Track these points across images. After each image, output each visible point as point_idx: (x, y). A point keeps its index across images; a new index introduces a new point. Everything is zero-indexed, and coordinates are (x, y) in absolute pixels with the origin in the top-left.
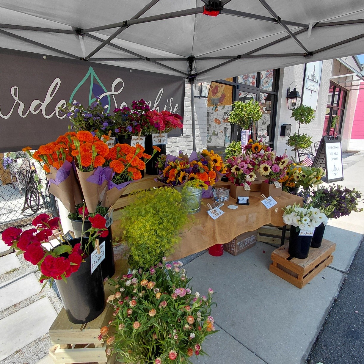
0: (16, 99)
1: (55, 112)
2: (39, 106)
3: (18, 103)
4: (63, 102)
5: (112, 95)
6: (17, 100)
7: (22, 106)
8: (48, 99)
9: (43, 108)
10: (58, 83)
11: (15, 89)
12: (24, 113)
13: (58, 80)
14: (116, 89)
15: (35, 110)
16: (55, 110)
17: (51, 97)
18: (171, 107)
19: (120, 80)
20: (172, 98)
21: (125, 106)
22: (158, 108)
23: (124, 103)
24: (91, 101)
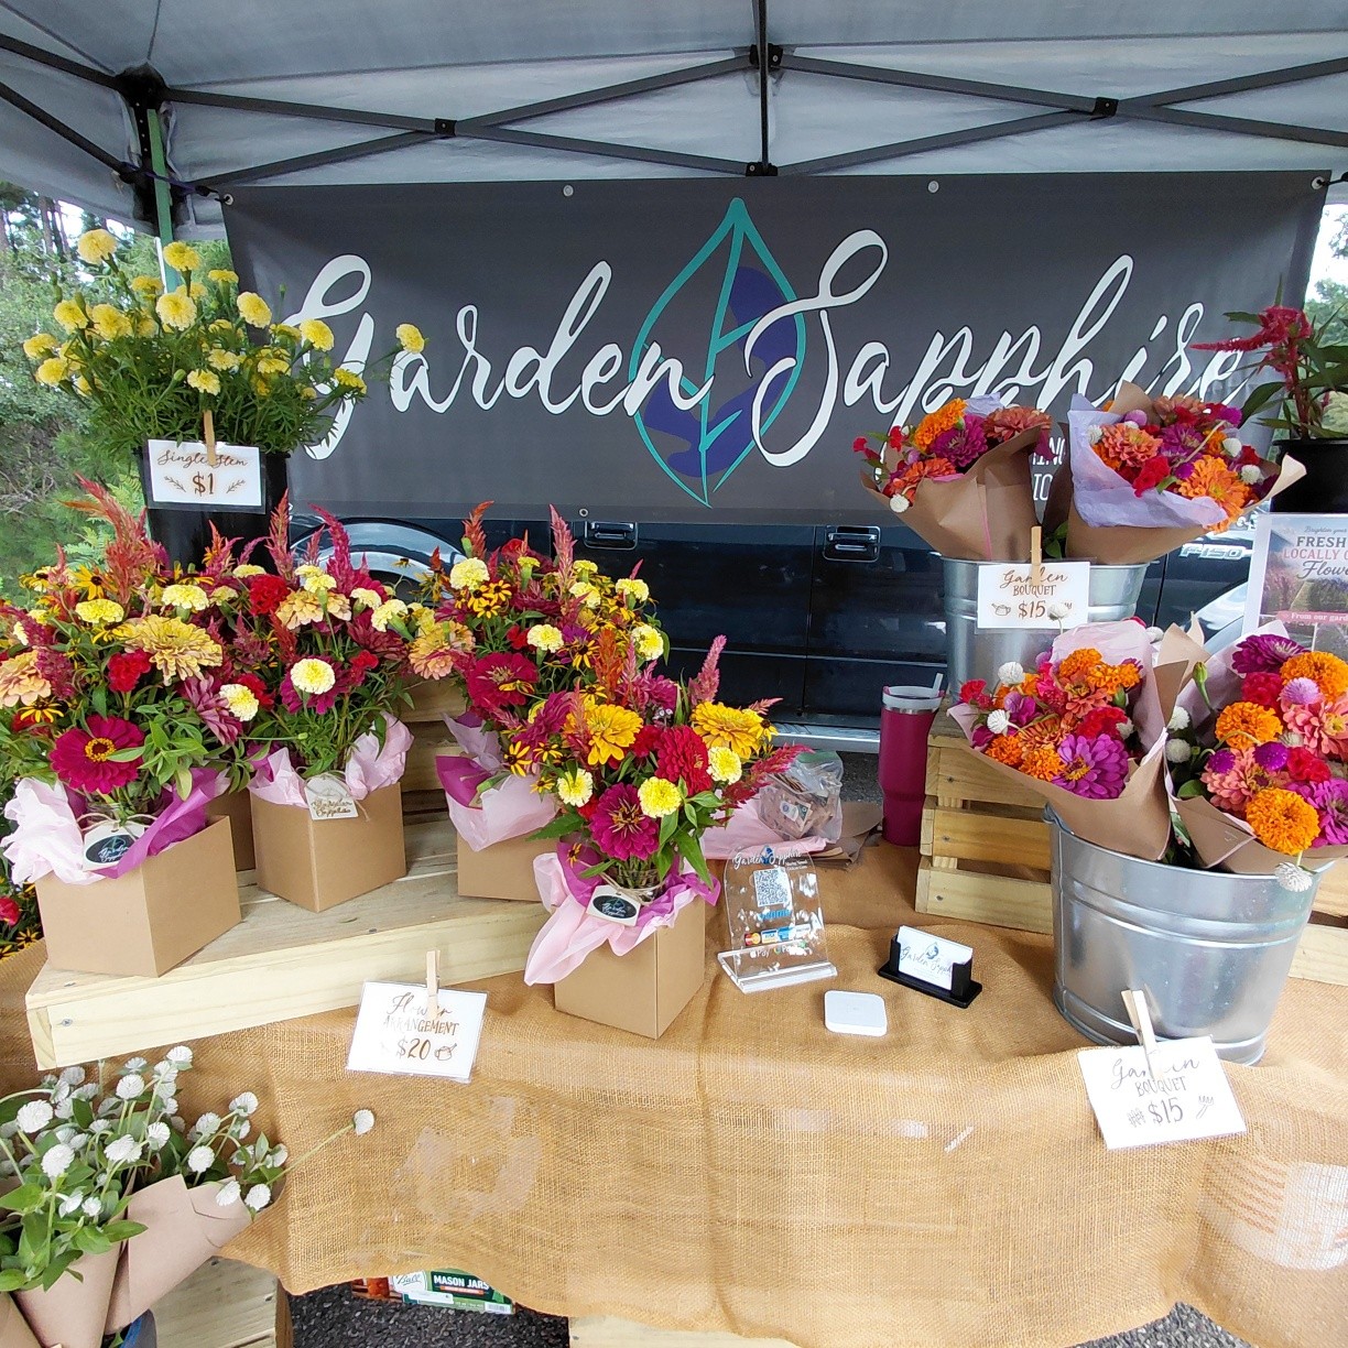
0: (469, 346)
1: (581, 391)
2: (533, 367)
3: (474, 360)
4: (611, 350)
5: (821, 309)
6: (471, 352)
7: (484, 367)
8: (562, 342)
9: (544, 376)
10: (601, 279)
11: (469, 315)
12: (488, 394)
13: (603, 271)
14: (840, 286)
15: (519, 385)
16: (581, 383)
17: (571, 335)
18: (1184, 359)
19: (866, 238)
20: (1199, 307)
21: (878, 359)
22: (1085, 368)
23: (873, 349)
24: (718, 344)
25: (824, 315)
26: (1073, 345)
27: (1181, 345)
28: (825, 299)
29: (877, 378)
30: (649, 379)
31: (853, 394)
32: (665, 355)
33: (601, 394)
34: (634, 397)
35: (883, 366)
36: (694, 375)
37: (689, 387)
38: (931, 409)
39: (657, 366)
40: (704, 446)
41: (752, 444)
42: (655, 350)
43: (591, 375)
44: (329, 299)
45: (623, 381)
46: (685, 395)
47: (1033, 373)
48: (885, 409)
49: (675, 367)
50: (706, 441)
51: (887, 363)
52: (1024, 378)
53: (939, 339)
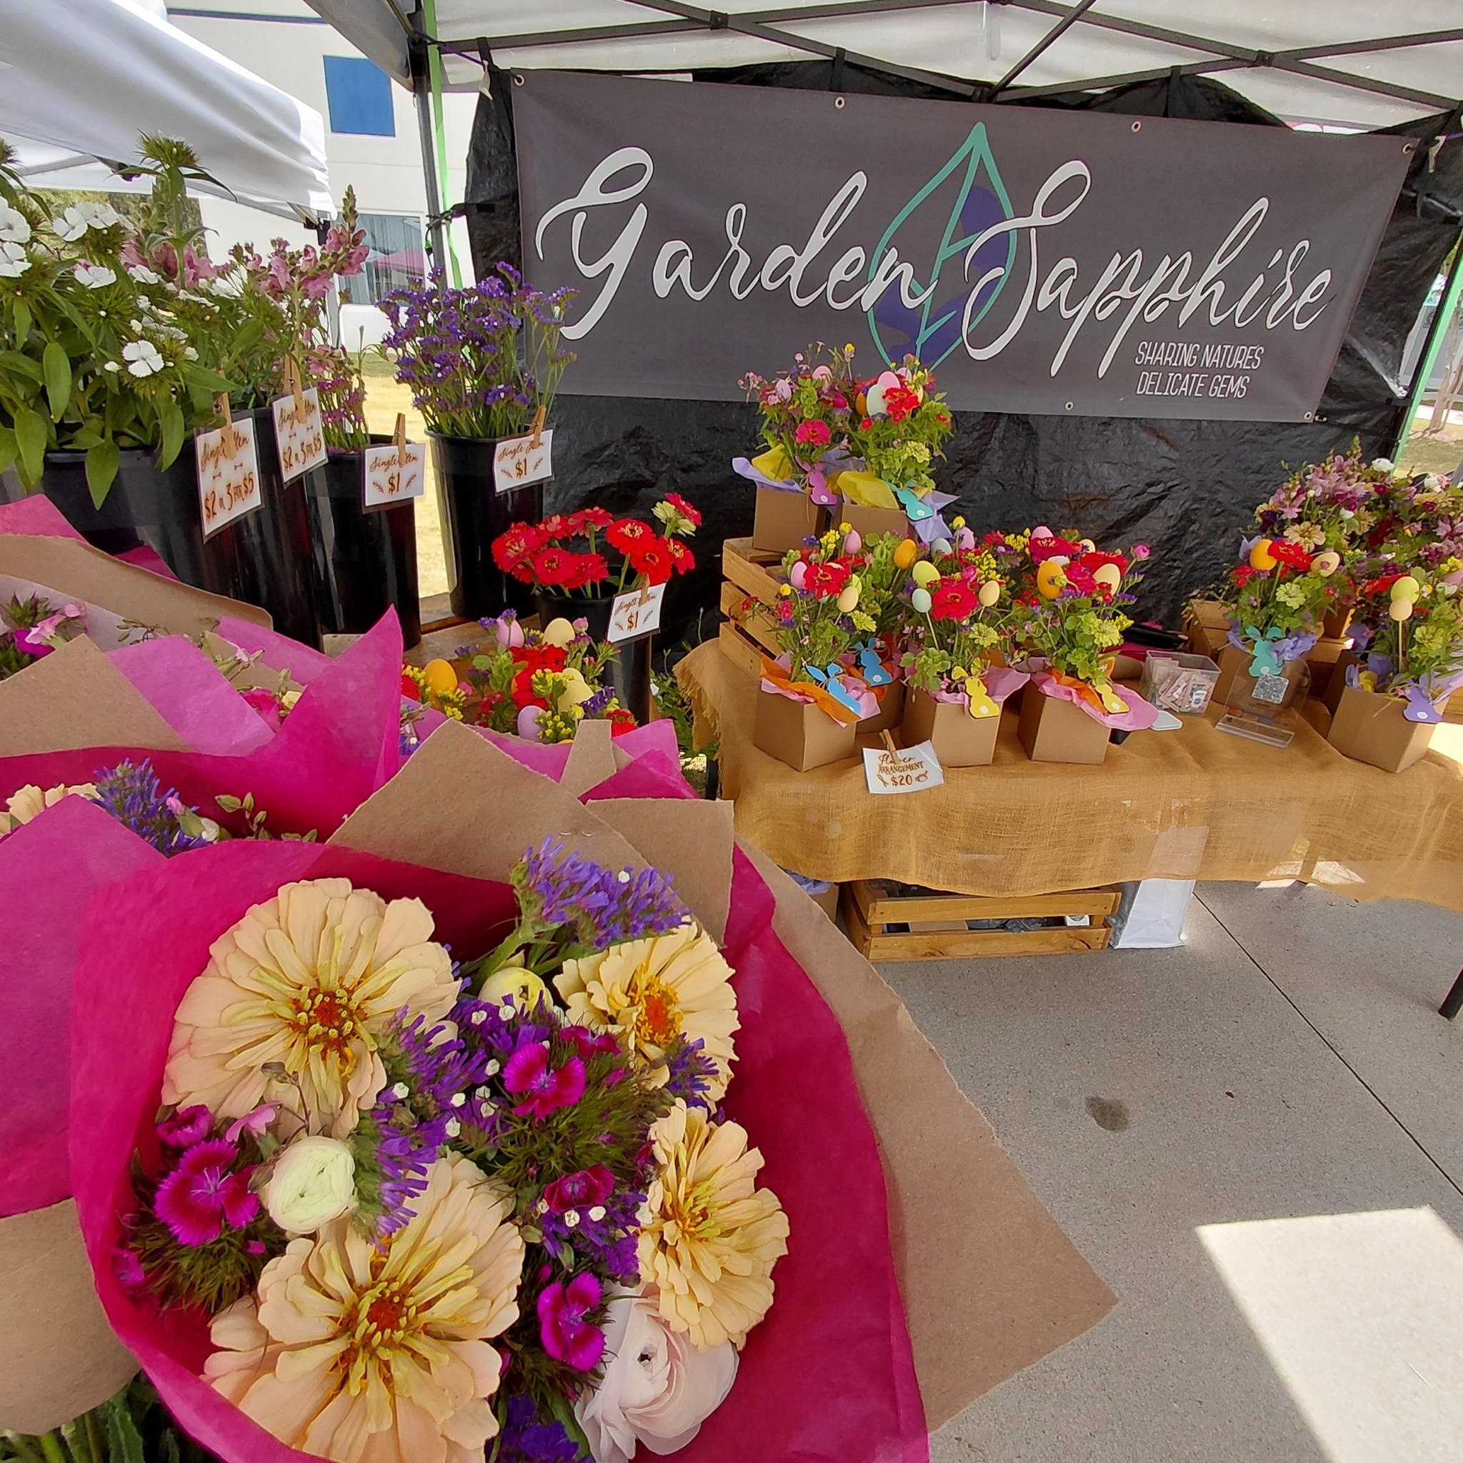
0: (734, 241)
1: (826, 287)
2: (789, 262)
3: (735, 253)
4: (857, 252)
5: (1031, 227)
6: (735, 247)
7: (744, 261)
8: (817, 242)
9: (796, 273)
10: (857, 187)
11: (738, 213)
12: (744, 285)
13: (859, 180)
14: (1048, 208)
15: (772, 279)
16: (827, 279)
17: (824, 236)
18: (1289, 284)
19: (1076, 168)
20: (1306, 243)
21: (1069, 272)
22: (1219, 288)
23: (1068, 263)
24: (946, 251)
25: (1033, 231)
26: (1214, 268)
27: (1289, 273)
28: (1037, 218)
29: (1065, 288)
30: (885, 280)
31: (1044, 301)
32: (901, 260)
33: (843, 290)
34: (869, 296)
35: (1072, 278)
36: (921, 278)
37: (917, 288)
38: (1101, 316)
39: (893, 268)
40: (919, 343)
41: (960, 340)
42: (893, 254)
43: (838, 273)
44: (607, 187)
45: (863, 280)
46: (913, 295)
47: (1181, 292)
48: (1067, 314)
49: (907, 269)
50: (924, 335)
51: (1075, 277)
52: (1174, 294)
53: (1118, 257)
